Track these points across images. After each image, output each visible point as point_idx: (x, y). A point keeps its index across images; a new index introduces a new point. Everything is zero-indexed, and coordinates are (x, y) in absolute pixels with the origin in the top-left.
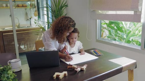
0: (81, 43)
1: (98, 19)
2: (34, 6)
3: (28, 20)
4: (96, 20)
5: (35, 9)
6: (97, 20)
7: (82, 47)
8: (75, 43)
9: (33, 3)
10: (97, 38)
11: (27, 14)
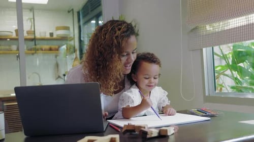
0: (163, 91)
1: (206, 47)
2: (72, 50)
3: (59, 77)
4: (202, 50)
5: (74, 54)
6: (204, 49)
7: (167, 102)
8: (150, 92)
9: (72, 43)
10: (207, 94)
11: (57, 65)
